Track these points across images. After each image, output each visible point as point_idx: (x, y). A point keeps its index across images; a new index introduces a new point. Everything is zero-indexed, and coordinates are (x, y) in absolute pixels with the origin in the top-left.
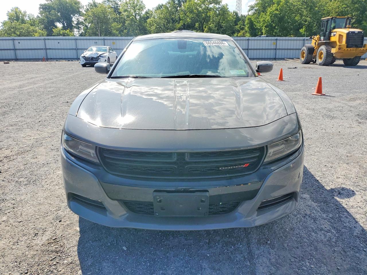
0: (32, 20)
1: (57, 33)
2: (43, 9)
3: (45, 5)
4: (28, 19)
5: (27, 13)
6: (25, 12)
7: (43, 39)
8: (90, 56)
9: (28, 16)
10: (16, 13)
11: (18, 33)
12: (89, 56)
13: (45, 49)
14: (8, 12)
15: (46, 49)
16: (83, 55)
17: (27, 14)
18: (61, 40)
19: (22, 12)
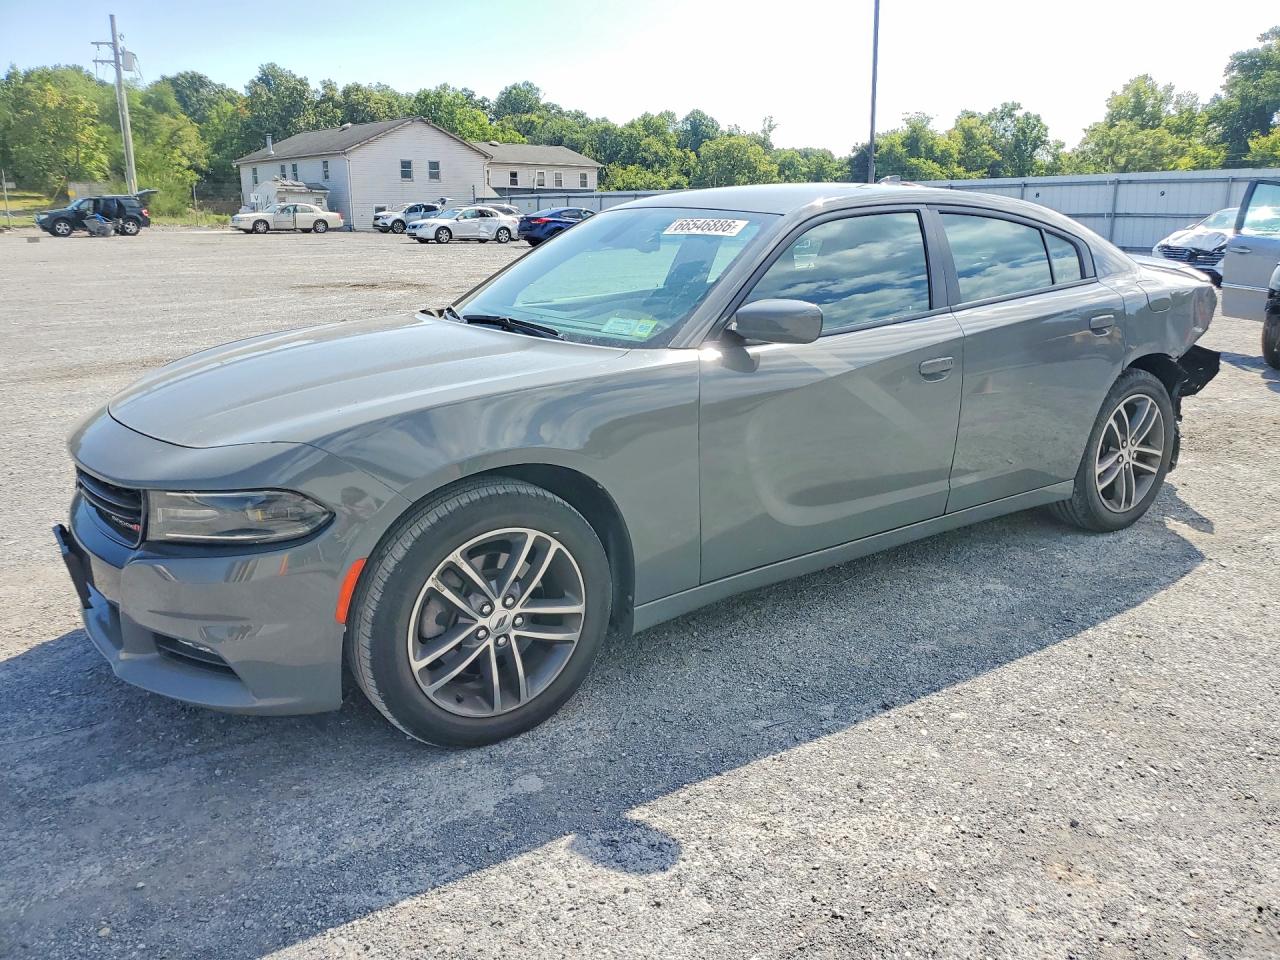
0: (1185, 115)
1: (1263, 156)
2: (1243, 68)
3: (1250, 55)
4: (1173, 112)
5: (1174, 91)
6: (1170, 88)
7: (1112, 183)
8: (1188, 246)
9: (1175, 99)
10: (1137, 95)
11: (1122, 161)
12: (1185, 244)
13: (1109, 215)
14: (1113, 93)
15: (1114, 215)
16: (1164, 242)
17: (1175, 93)
18: (1171, 185)
19: (1160, 88)
